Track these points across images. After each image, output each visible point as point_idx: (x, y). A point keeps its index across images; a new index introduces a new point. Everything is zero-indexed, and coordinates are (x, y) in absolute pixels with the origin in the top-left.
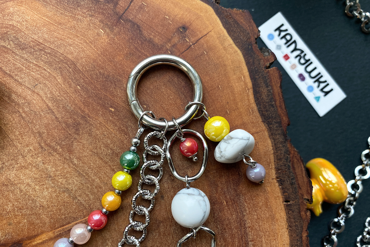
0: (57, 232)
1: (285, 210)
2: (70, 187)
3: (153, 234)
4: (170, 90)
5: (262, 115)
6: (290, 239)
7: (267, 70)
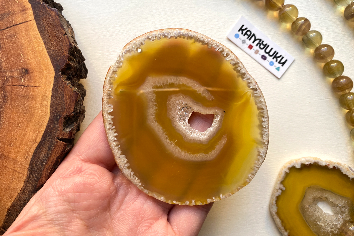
5: (31, 165)
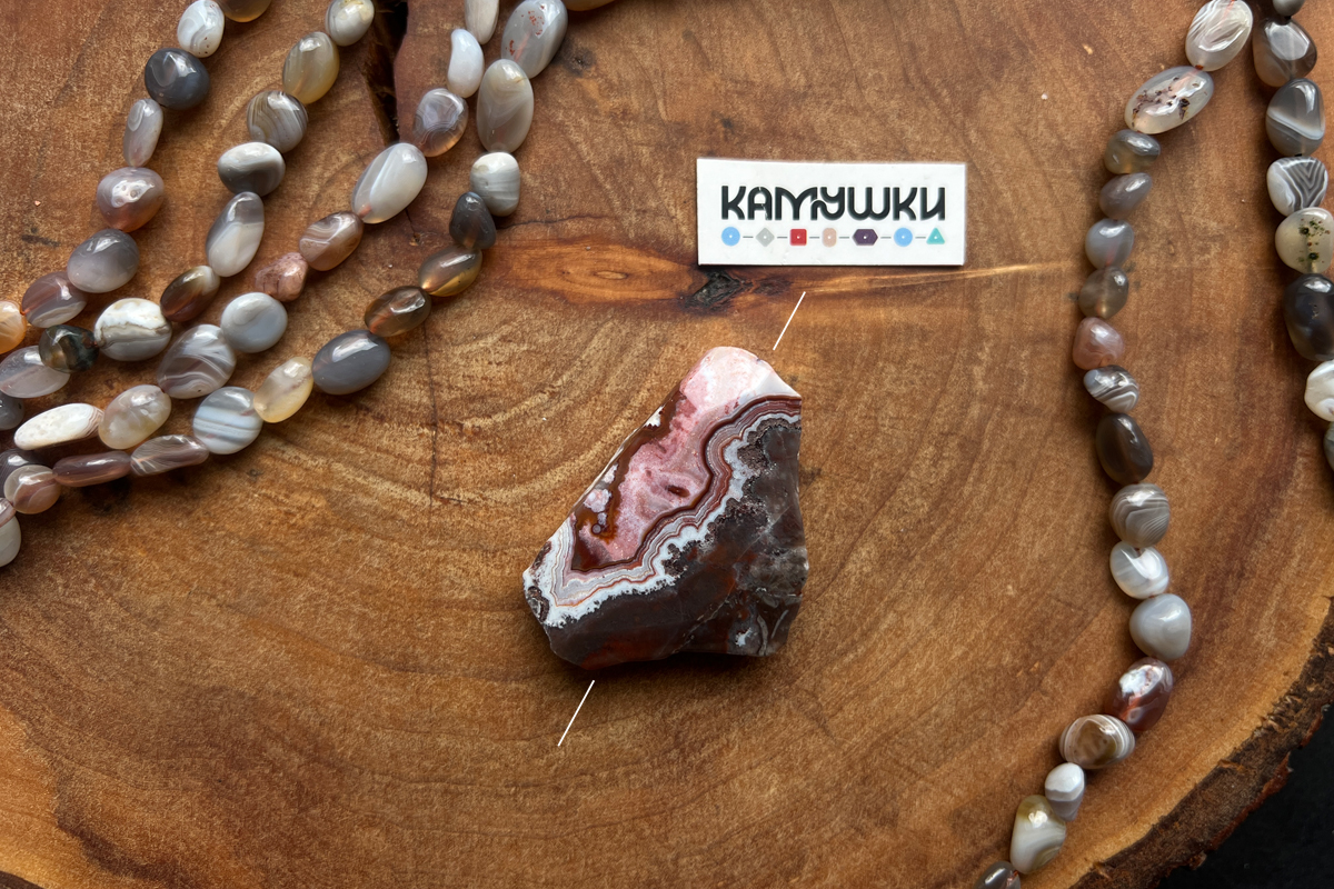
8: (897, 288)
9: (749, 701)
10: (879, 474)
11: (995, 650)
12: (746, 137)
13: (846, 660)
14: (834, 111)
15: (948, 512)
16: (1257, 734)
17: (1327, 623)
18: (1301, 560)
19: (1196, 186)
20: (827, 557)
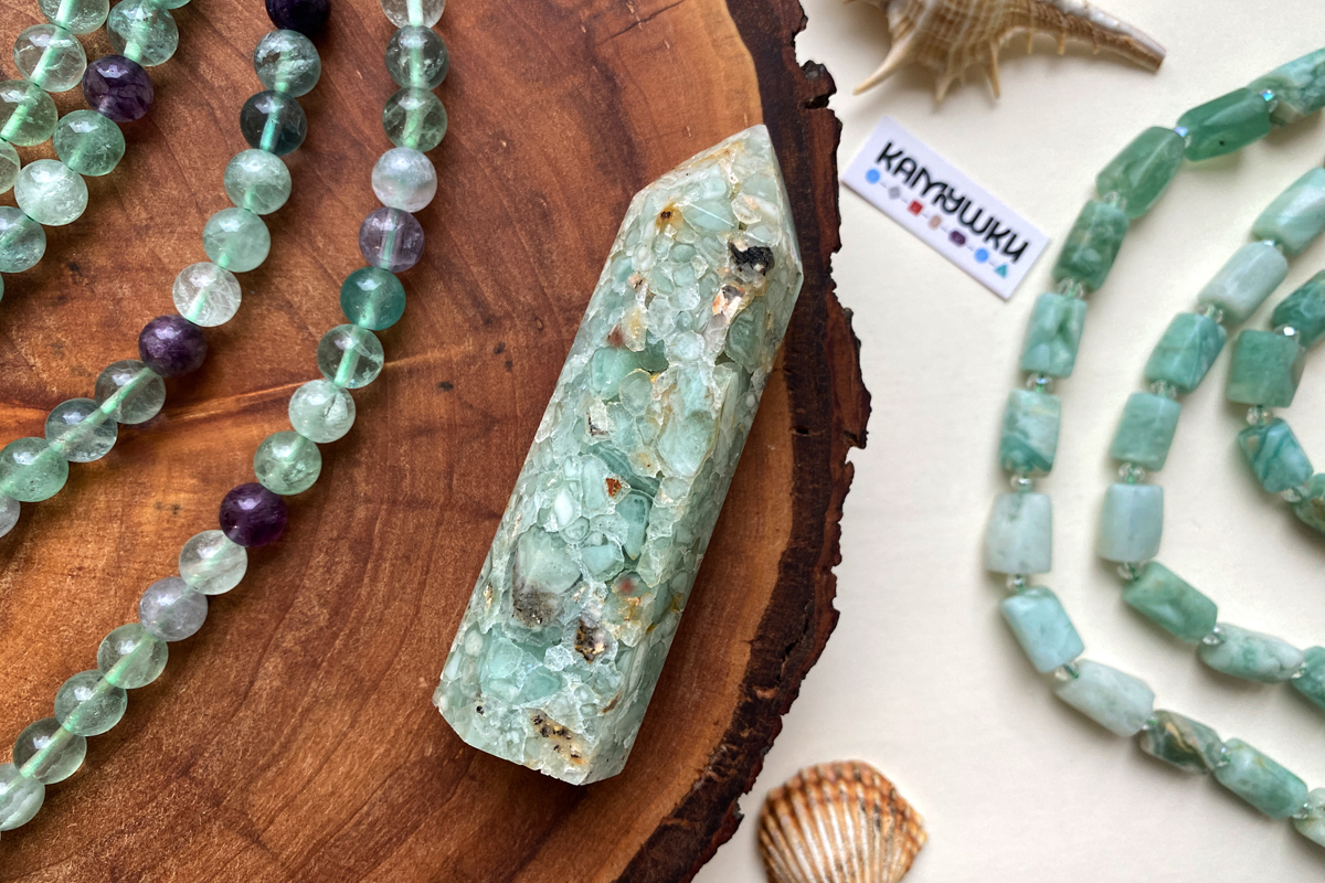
0: (245, 401)
1: (794, 448)
2: (296, 299)
3: (472, 447)
4: (570, 114)
6: (794, 521)
7: (807, 110)
8: (265, 403)
9: (179, 828)
10: (274, 588)
11: (416, 743)
12: (94, 277)
13: (270, 774)
14: (179, 239)
15: (349, 616)
16: (698, 786)
17: (752, 667)
18: (713, 609)
19: (554, 257)
20: (235, 677)
